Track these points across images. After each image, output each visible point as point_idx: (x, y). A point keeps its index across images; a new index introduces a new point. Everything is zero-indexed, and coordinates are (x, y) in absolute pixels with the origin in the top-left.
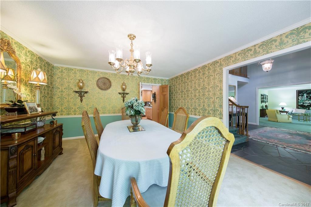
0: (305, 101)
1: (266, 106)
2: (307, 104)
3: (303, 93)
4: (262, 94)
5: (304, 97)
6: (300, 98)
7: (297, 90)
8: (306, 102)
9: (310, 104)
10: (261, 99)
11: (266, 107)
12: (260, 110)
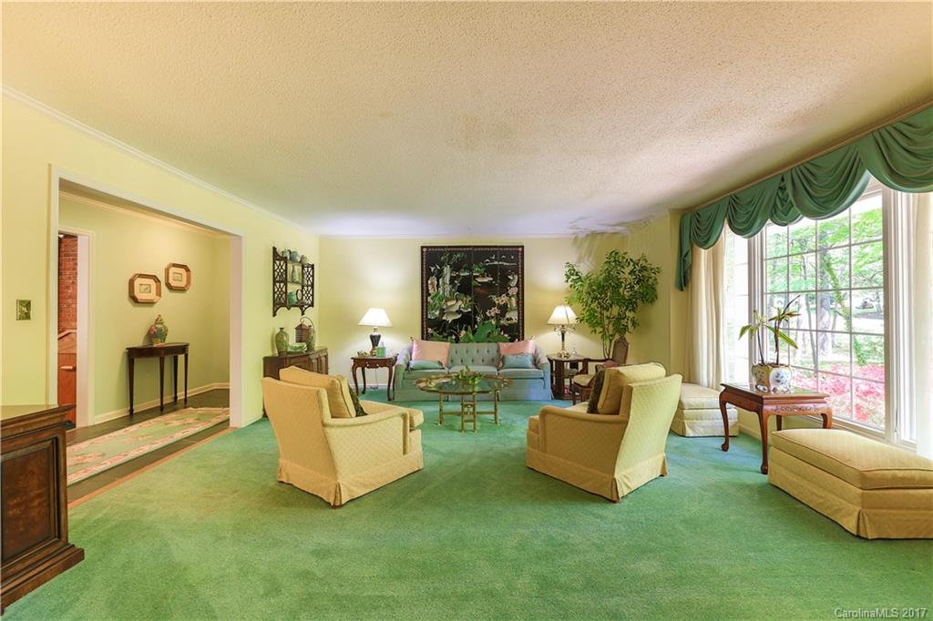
0: (447, 300)
1: (303, 333)
2: (452, 313)
3: (442, 265)
4: (280, 250)
5: (444, 283)
6: (432, 283)
7: (422, 247)
8: (449, 304)
9: (459, 316)
10: (275, 282)
11: (299, 340)
12: (266, 359)
